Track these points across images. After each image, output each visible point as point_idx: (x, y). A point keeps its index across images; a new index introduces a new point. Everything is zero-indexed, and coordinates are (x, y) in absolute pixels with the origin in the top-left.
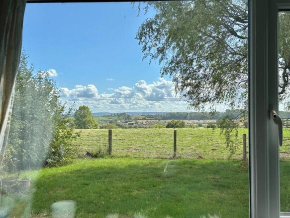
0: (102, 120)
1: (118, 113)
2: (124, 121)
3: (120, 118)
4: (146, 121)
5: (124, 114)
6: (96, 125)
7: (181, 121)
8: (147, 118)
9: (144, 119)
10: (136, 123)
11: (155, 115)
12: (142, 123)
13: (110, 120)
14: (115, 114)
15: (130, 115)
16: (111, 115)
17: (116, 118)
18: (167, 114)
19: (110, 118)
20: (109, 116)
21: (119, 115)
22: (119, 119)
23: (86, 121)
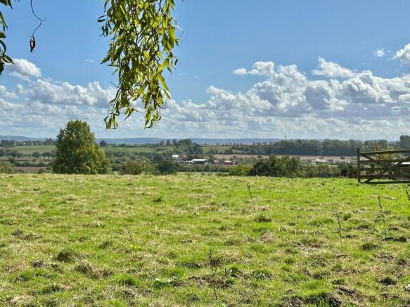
0: (141, 154)
1: (174, 140)
2: (185, 156)
3: (178, 150)
4: (232, 156)
5: (187, 142)
6: (104, 164)
7: (291, 157)
8: (234, 151)
9: (229, 152)
10: (211, 161)
11: (251, 144)
12: (222, 161)
13: (159, 153)
14: (168, 141)
15: (200, 144)
16: (161, 144)
17: (171, 149)
18: (277, 144)
19: (159, 150)
20: (157, 145)
21: (177, 144)
22: (177, 153)
23: (80, 154)
